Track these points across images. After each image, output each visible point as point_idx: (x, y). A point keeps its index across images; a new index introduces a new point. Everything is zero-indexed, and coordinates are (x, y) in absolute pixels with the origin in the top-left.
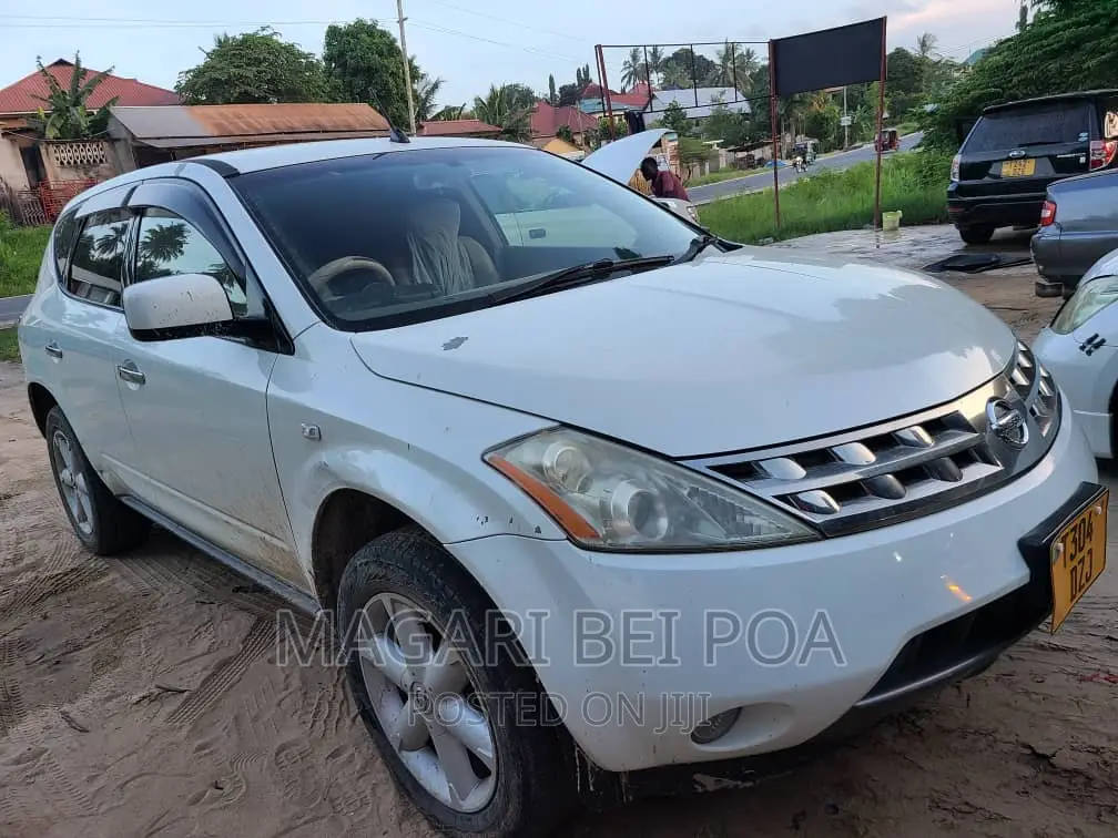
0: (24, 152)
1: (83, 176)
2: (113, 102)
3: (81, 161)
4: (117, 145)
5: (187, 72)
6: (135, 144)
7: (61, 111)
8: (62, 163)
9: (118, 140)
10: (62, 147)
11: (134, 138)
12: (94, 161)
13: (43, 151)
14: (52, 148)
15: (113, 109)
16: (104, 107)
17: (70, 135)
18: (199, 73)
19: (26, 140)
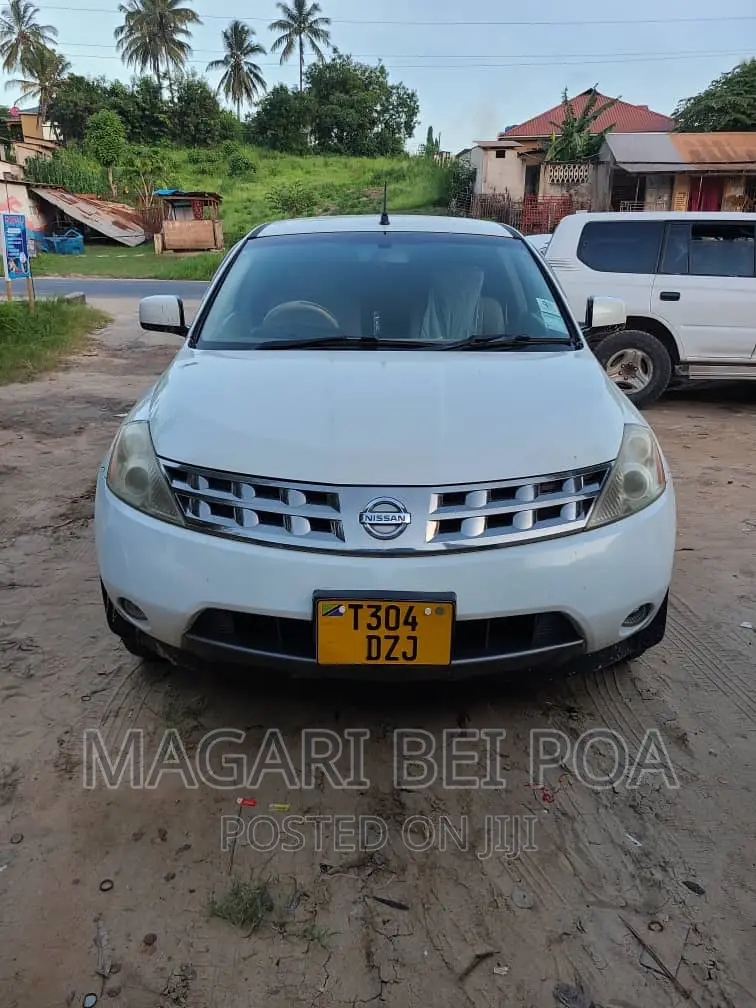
0: (529, 169)
1: (564, 192)
2: (610, 129)
3: (568, 180)
4: (601, 167)
5: (689, 100)
6: (614, 167)
7: (568, 136)
8: (553, 180)
9: (603, 163)
10: (557, 168)
11: (615, 163)
12: (578, 180)
13: (542, 169)
14: (549, 168)
15: (608, 136)
16: (601, 133)
17: (567, 156)
18: (698, 100)
19: (534, 160)
